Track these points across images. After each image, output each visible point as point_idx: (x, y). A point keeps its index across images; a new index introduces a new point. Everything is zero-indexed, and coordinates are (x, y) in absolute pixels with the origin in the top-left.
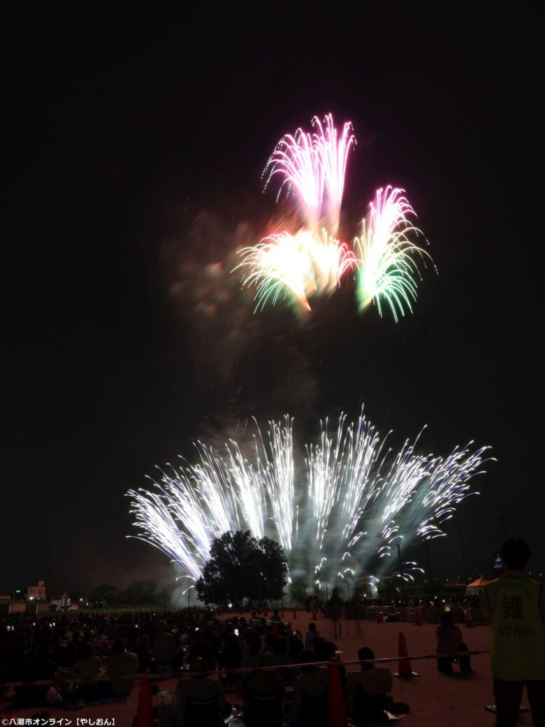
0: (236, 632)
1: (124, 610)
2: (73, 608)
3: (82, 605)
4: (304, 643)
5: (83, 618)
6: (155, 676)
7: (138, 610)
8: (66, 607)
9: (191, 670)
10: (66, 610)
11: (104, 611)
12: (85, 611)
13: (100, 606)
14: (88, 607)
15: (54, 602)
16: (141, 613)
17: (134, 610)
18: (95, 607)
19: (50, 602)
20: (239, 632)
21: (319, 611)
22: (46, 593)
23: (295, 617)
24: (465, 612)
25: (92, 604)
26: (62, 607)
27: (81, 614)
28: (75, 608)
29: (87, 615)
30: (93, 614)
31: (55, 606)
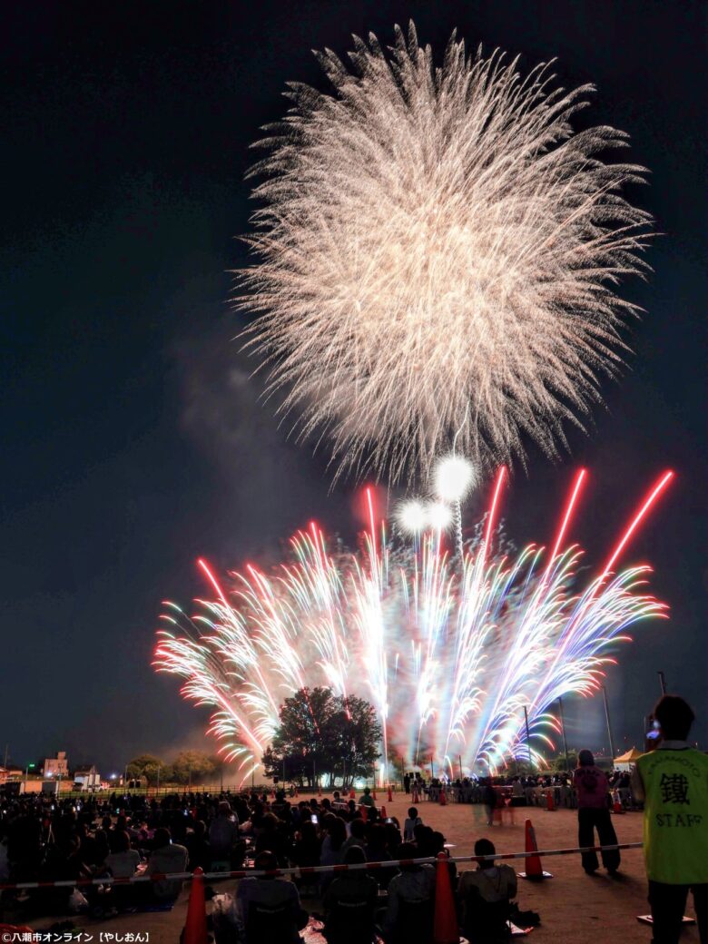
0: (314, 820)
1: (169, 790)
2: (103, 787)
3: (115, 784)
4: (402, 834)
5: (116, 800)
6: (211, 875)
7: (187, 790)
8: (93, 786)
9: (257, 867)
10: (94, 790)
11: (144, 792)
12: (119, 791)
13: (138, 785)
14: (122, 786)
15: (78, 780)
16: (192, 794)
17: (182, 790)
18: (131, 785)
19: (74, 779)
20: (318, 819)
21: (422, 792)
22: (68, 767)
23: (390, 800)
24: (612, 793)
25: (128, 783)
26: (90, 787)
27: (114, 793)
28: (105, 787)
29: (121, 797)
30: (129, 794)
31: (80, 785)
